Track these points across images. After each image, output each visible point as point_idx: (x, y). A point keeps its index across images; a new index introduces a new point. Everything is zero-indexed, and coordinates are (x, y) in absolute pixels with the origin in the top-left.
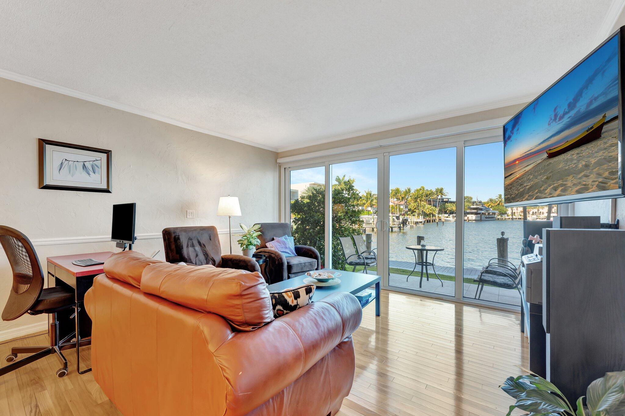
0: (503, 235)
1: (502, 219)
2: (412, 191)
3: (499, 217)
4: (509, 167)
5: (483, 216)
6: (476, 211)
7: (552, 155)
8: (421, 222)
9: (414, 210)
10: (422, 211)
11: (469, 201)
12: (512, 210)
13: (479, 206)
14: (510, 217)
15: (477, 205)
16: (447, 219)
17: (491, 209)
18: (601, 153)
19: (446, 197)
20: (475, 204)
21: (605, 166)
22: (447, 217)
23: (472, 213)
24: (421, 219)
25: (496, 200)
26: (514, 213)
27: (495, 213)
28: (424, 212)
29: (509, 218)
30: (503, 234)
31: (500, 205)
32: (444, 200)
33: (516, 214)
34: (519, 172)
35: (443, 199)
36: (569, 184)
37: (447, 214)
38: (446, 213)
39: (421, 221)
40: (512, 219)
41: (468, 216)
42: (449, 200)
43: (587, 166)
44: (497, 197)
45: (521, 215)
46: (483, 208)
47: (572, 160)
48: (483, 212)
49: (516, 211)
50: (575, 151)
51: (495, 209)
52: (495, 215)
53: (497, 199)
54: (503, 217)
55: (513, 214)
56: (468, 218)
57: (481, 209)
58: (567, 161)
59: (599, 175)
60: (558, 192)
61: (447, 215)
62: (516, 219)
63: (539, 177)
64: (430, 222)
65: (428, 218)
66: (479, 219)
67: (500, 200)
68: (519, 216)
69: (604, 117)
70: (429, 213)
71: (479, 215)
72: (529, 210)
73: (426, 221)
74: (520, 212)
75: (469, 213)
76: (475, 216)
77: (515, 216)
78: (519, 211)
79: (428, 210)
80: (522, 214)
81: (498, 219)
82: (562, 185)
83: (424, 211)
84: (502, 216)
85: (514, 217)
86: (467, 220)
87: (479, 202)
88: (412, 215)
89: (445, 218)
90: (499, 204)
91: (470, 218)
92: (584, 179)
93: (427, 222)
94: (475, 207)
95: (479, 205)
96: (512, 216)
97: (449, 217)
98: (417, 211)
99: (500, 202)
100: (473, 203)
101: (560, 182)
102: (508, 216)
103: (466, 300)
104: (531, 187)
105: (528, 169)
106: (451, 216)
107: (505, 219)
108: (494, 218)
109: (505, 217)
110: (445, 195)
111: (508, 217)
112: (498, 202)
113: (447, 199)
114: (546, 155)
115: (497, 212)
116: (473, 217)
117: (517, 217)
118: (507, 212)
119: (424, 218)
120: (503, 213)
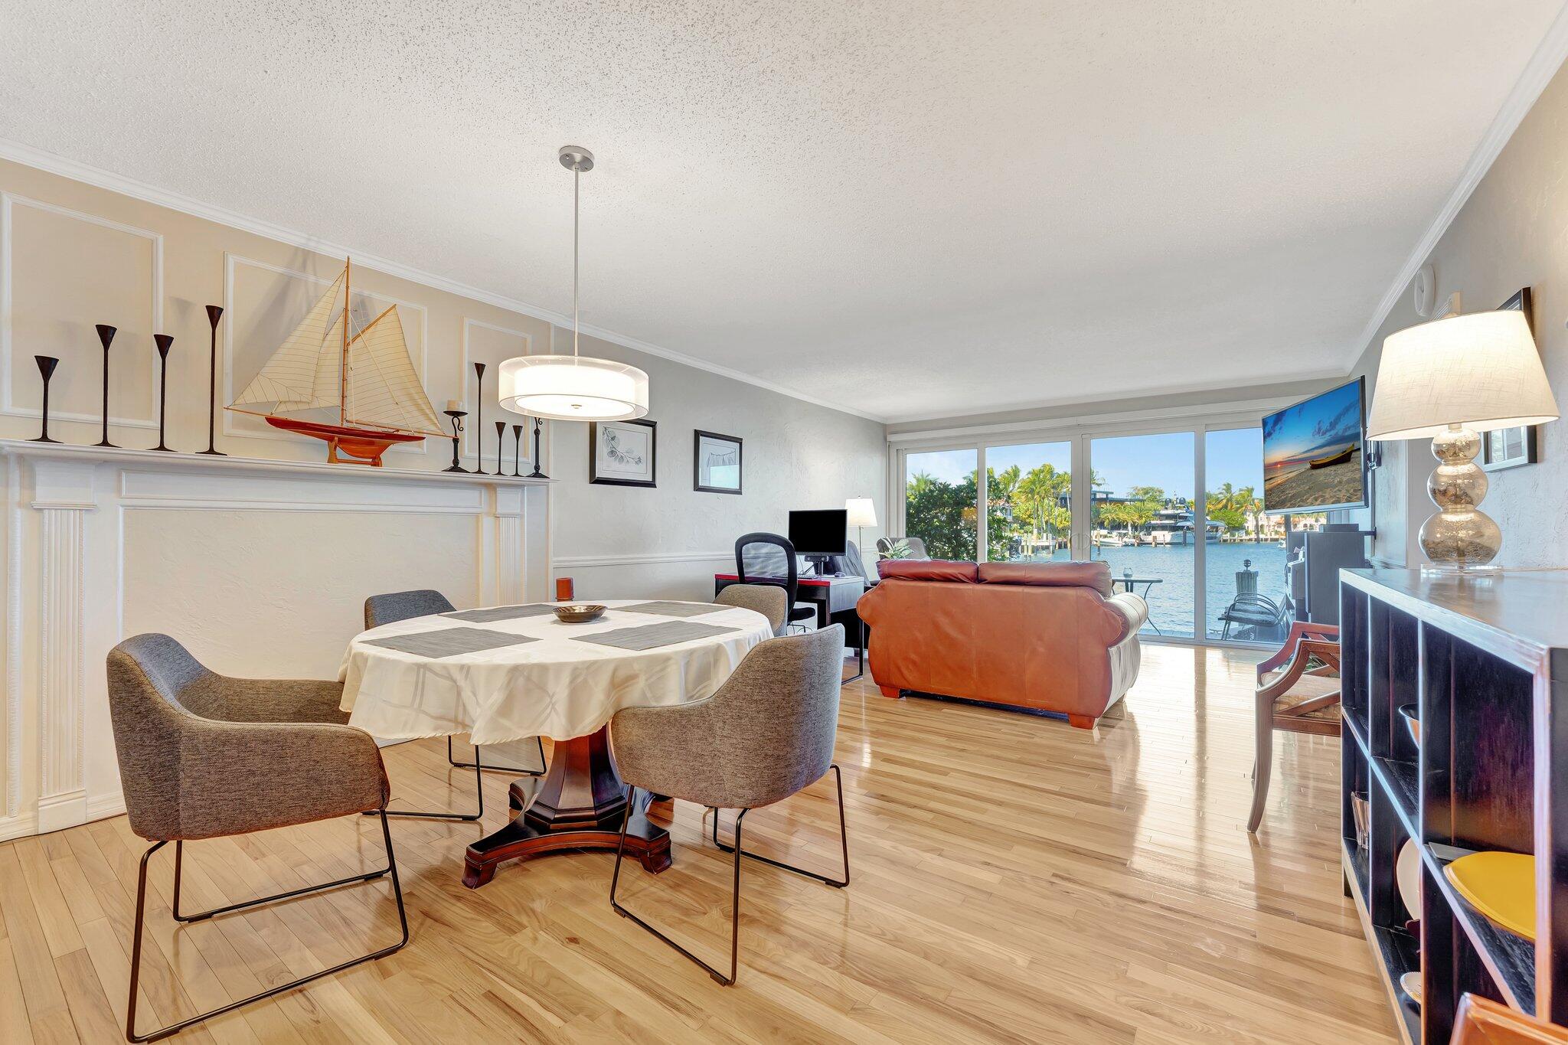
0: (1247, 566)
1: (1235, 540)
2: (1023, 475)
3: (1227, 536)
4: (1269, 469)
5: (1189, 534)
6: (1173, 522)
7: (1315, 467)
8: (1047, 547)
9: (1028, 521)
10: (1046, 522)
11: (1154, 499)
12: (1257, 521)
13: (1179, 511)
14: (1253, 536)
15: (1174, 507)
16: (1106, 540)
17: (1208, 518)
18: (1349, 474)
19: (1101, 489)
20: (1170, 505)
21: (1351, 485)
22: (1105, 537)
23: (1163, 528)
24: (1047, 540)
25: (1219, 496)
26: (1262, 526)
27: (1217, 527)
28: (1052, 524)
29: (1250, 540)
30: (1247, 564)
31: (1229, 507)
32: (1098, 496)
33: (1266, 530)
34: (1281, 477)
35: (1095, 495)
36: (1327, 496)
37: (1105, 528)
38: (1102, 525)
39: (1047, 544)
40: (1258, 540)
41: (1154, 533)
42: (1110, 496)
43: (1340, 482)
44: (1220, 491)
45: (1277, 533)
46: (1188, 515)
47: (1330, 475)
48: (1188, 524)
49: (1265, 523)
50: (1333, 468)
51: (1216, 518)
52: (1217, 531)
53: (1220, 493)
54: (1237, 536)
55: (1259, 529)
56: (1155, 538)
57: (1185, 518)
58: (1326, 475)
59: (1348, 491)
60: (1318, 502)
61: (1104, 532)
62: (1266, 540)
63: (1302, 487)
64: (1066, 547)
65: (1060, 539)
66: (1181, 540)
67: (1229, 495)
68: (1273, 533)
69: (1353, 445)
70: (1062, 526)
71: (1181, 533)
72: (1297, 519)
73: (1057, 546)
74: (1274, 526)
75: (1155, 528)
76: (1172, 533)
77: (1263, 533)
78: (1272, 524)
79: (1059, 519)
80: (1282, 529)
81: (1225, 541)
82: (1322, 496)
83: (1051, 521)
84: (1233, 535)
85: (1262, 536)
86: (1154, 543)
87: (1180, 500)
88: (1022, 531)
89: (1102, 539)
90: (1225, 507)
91: (1160, 539)
92: (1338, 493)
93: (1060, 547)
94: (1170, 512)
95: (1180, 508)
96: (1257, 534)
97: (1109, 535)
98: (1033, 521)
99: (1228, 501)
100: (1167, 502)
101: (1320, 493)
102: (1247, 533)
103: (1208, 641)
104: (1293, 496)
105: (1291, 475)
106: (1115, 533)
107: (1241, 540)
108: (1215, 538)
109: (1240, 535)
110: (1099, 485)
111: (1248, 537)
112: (1225, 501)
113: (1103, 492)
114: (1309, 466)
115: (1222, 525)
116: (1165, 536)
117: (1269, 537)
118: (1246, 525)
119: (1053, 538)
120: (1235, 527)
